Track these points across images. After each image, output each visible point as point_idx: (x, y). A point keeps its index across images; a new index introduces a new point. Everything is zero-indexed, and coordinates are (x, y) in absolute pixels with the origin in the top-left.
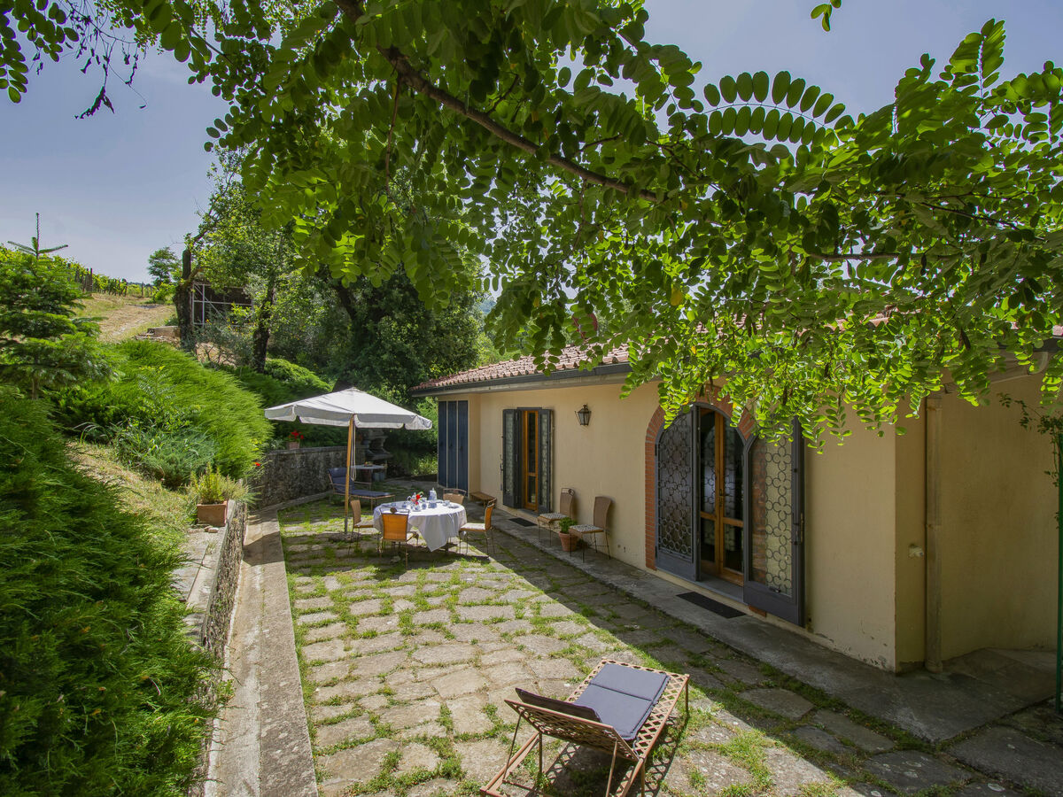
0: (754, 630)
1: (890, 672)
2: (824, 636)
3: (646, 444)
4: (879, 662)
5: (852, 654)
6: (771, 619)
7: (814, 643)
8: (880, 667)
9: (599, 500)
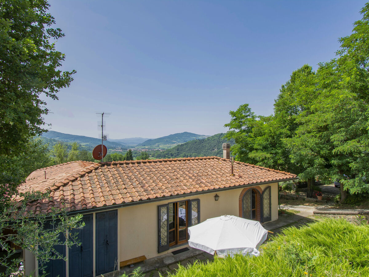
3: (239, 200)
4: (277, 219)
5: (274, 220)
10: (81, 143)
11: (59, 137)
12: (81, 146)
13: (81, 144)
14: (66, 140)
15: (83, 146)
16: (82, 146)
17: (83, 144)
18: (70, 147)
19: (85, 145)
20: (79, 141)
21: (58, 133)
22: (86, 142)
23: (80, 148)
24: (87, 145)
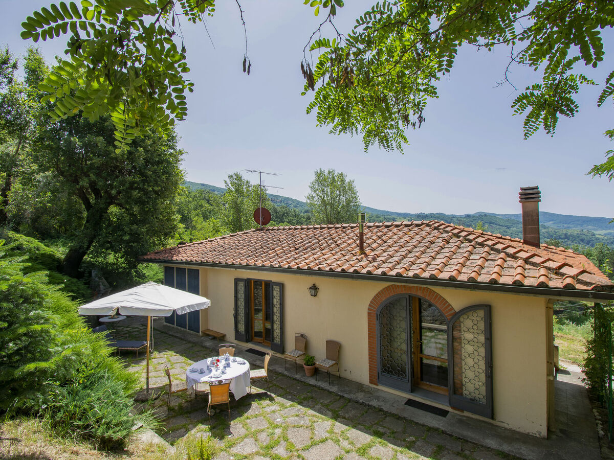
0: (461, 422)
1: (544, 438)
2: (502, 422)
3: (368, 313)
4: (537, 433)
5: (521, 430)
6: (466, 414)
7: (497, 426)
8: (538, 436)
9: (329, 343)
10: (597, 230)
11: (553, 220)
12: (594, 235)
13: (595, 232)
14: (565, 225)
15: (600, 237)
16: (596, 236)
17: (600, 233)
18: (571, 238)
19: (605, 235)
20: (590, 227)
21: (552, 214)
22: (606, 228)
23: (593, 239)
24: (609, 234)
